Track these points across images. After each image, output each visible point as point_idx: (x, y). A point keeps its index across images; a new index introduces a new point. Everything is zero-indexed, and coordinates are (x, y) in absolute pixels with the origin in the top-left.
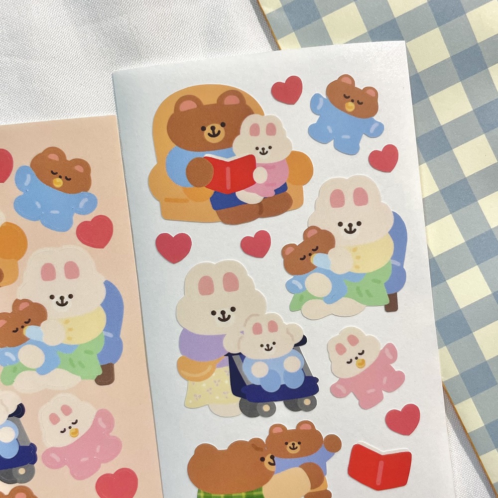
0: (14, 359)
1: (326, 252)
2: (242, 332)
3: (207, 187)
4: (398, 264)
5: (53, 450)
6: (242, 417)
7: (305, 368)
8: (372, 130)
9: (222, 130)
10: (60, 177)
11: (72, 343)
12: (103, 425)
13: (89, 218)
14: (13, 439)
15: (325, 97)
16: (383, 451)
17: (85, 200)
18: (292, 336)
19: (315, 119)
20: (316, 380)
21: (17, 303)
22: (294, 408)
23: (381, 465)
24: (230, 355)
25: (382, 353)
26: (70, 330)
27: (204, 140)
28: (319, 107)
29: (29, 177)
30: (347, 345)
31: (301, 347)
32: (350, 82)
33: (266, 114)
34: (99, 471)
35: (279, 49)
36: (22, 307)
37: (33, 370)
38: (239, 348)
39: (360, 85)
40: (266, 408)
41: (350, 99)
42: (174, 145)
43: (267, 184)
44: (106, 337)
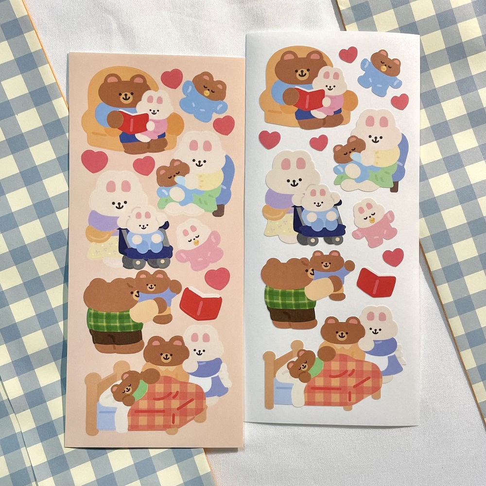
0: (167, 194)
1: (360, 152)
2: (304, 194)
3: (294, 105)
4: (401, 164)
5: (183, 251)
6: (298, 244)
7: (339, 219)
8: (395, 84)
9: (307, 73)
10: (209, 90)
11: (202, 189)
12: (214, 241)
13: (222, 116)
14: (159, 242)
15: (370, 61)
16: (379, 274)
17: (221, 106)
18: (334, 200)
19: (363, 73)
20: (345, 227)
21: (173, 161)
22: (329, 242)
23: (377, 281)
24: (295, 207)
25: (385, 216)
26: (202, 181)
27: (296, 78)
28: (366, 67)
29: (190, 87)
30: (365, 208)
31: (338, 207)
32: (385, 55)
33: (334, 67)
34: (208, 267)
35: (345, 30)
36: (176, 164)
37: (177, 202)
38: (301, 203)
39: (391, 57)
40: (313, 240)
41: (384, 64)
42: (277, 79)
43: (330, 108)
44: (222, 188)
